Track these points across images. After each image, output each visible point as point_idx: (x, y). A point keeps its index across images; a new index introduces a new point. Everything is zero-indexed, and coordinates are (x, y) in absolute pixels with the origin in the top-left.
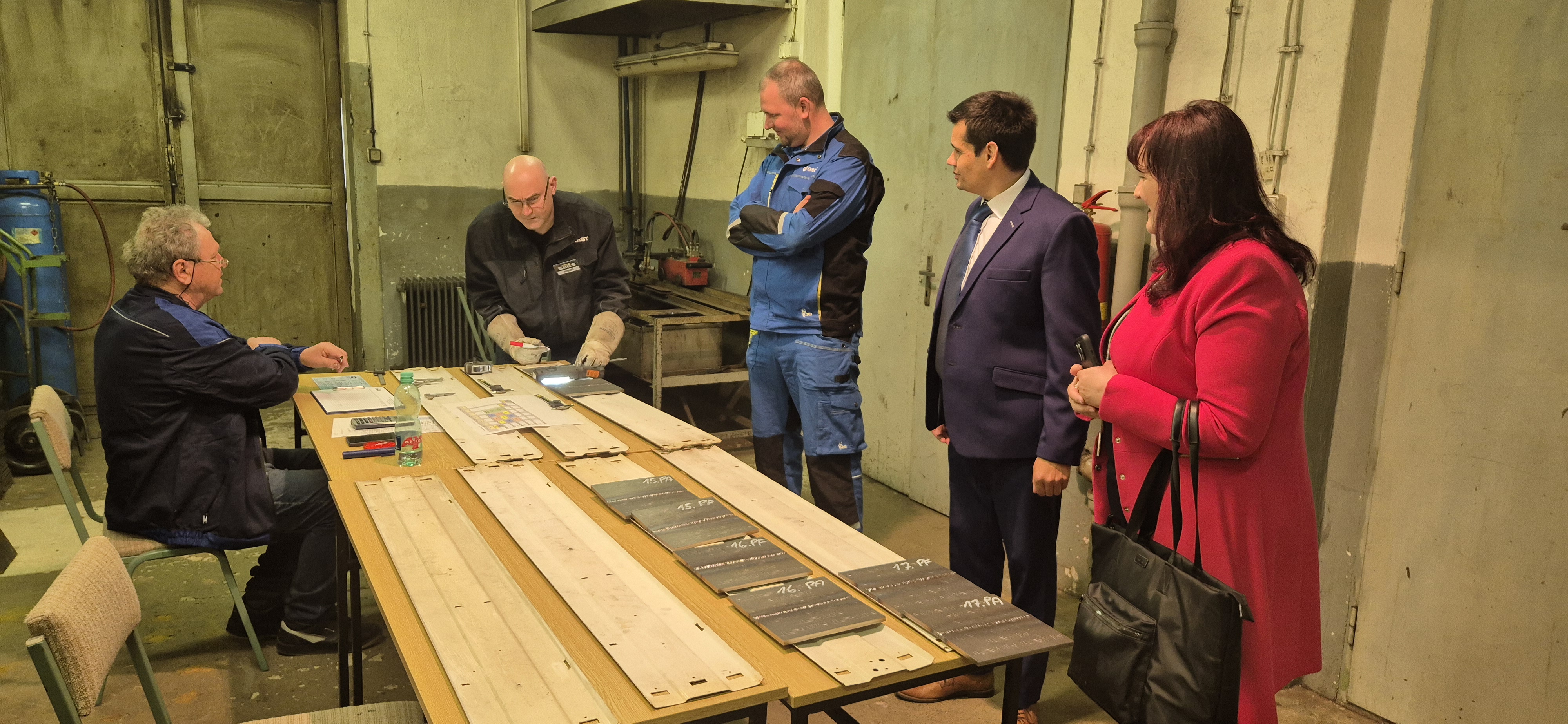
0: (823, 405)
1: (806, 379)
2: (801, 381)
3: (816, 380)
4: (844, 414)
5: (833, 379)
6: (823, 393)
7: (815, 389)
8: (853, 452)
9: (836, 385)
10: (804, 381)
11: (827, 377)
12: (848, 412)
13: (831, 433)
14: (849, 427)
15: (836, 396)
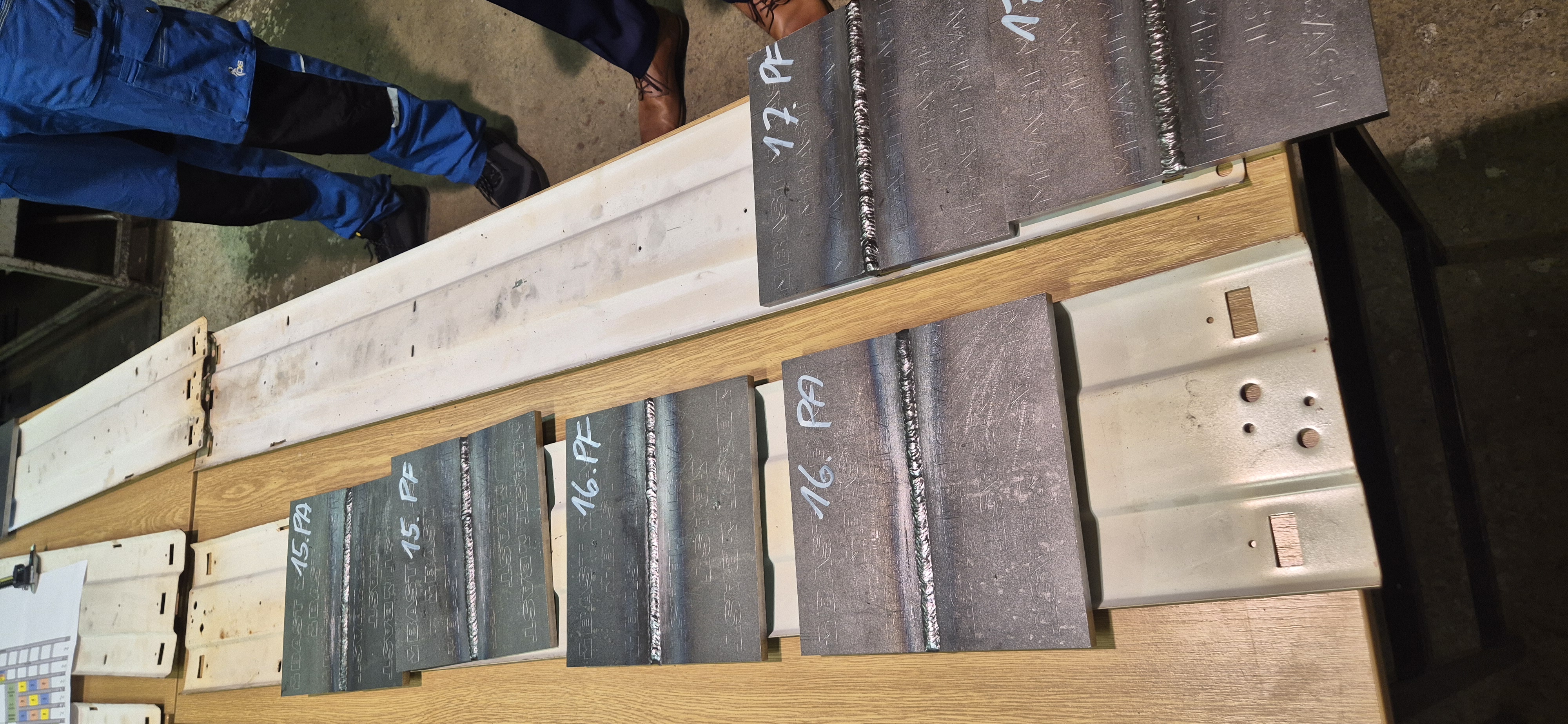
0: (142, 78)
1: (69, 96)
2: (72, 106)
3: (77, 76)
4: (170, 43)
5: (81, 39)
6: (113, 69)
7: (99, 82)
8: (254, 53)
9: (98, 38)
10: (73, 100)
11: (75, 50)
12: (165, 31)
13: (205, 82)
14: (197, 42)
15: (122, 44)
